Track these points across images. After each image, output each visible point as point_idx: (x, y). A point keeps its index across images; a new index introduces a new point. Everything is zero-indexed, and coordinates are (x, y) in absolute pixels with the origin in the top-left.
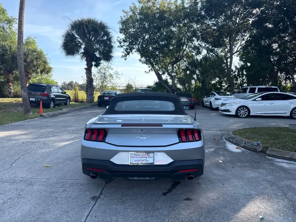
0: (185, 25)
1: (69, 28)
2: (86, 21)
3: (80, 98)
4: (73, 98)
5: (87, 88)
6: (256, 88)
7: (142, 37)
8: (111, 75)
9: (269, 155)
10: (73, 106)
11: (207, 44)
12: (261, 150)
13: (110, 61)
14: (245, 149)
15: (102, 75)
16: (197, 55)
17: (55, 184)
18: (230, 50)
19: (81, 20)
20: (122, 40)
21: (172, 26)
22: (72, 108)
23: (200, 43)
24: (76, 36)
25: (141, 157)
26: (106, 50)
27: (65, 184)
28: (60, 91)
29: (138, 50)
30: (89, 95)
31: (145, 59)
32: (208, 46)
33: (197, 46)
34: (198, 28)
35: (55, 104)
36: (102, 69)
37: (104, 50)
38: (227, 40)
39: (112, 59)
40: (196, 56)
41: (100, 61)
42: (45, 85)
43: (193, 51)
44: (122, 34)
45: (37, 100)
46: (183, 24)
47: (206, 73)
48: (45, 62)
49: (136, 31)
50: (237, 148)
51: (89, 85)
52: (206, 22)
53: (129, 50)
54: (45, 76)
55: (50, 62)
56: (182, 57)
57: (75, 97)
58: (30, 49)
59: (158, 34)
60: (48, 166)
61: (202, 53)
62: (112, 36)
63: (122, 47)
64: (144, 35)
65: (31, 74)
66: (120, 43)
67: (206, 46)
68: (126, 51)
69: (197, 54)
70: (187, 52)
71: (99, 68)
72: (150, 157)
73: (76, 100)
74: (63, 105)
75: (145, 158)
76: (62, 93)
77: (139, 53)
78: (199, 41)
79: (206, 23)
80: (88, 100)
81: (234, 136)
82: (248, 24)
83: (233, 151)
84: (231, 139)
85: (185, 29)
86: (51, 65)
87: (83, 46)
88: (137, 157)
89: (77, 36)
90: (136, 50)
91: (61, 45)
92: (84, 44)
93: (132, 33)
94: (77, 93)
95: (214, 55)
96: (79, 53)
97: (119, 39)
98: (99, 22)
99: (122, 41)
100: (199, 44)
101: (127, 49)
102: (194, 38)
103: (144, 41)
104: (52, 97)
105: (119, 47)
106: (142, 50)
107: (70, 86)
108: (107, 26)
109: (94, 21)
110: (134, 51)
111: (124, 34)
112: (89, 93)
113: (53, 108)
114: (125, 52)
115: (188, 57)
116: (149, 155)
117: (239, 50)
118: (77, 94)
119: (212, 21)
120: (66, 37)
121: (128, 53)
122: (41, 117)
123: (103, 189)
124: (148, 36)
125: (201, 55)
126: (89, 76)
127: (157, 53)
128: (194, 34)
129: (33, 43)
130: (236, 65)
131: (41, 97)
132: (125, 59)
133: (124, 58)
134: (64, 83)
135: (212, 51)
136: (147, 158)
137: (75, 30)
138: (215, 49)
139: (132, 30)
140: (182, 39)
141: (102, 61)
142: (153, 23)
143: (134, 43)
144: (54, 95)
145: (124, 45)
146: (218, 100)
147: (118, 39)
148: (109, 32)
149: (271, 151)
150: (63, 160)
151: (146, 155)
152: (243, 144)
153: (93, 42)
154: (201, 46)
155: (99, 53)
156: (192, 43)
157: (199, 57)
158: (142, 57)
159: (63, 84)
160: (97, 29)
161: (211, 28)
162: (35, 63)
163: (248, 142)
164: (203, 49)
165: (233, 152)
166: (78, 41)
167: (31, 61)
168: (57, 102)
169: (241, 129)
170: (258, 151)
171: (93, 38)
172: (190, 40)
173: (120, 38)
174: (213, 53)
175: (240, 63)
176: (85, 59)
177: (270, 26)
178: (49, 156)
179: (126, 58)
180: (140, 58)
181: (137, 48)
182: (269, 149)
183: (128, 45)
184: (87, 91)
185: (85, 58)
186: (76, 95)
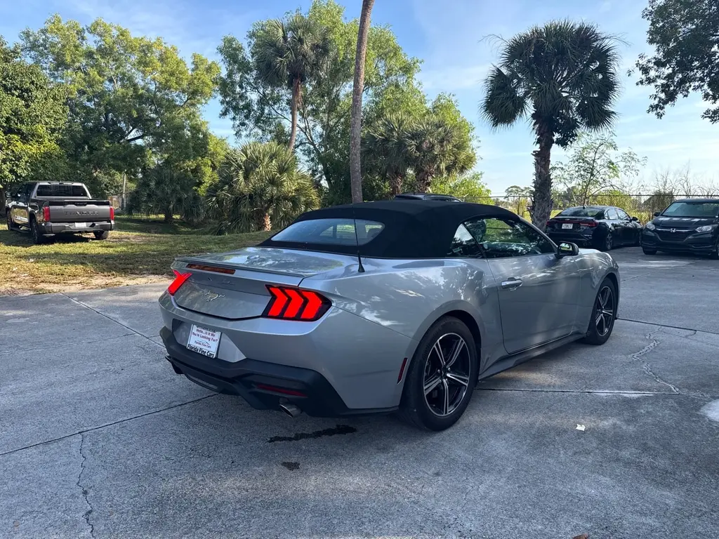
8: (613, 164)
20: (654, 61)
25: (204, 337)
30: (537, 217)
36: (586, 150)
51: (538, 194)
63: (650, 81)
65: (432, 174)
66: (645, 70)
68: (663, 91)
71: (569, 147)
72: (214, 340)
97: (643, 62)
99: (652, 65)
101: (668, 85)
105: (642, 83)
111: (659, 43)
114: (662, 95)
116: (214, 336)
120: (493, 83)
121: (671, 97)
126: (543, 170)
132: (658, 114)
133: (654, 113)
141: (579, 130)
145: (657, 76)
147: (640, 62)
151: (211, 334)
162: (437, 150)
167: (429, 148)
173: (646, 59)
179: (662, 111)
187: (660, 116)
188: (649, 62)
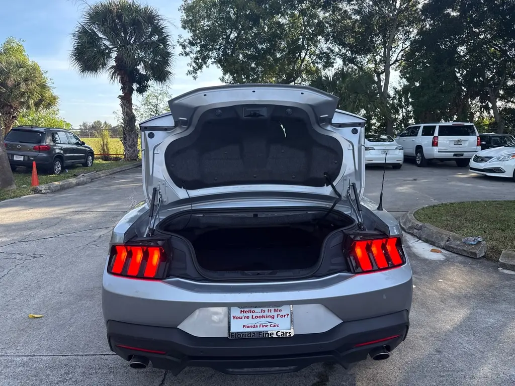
0: (303, 12)
1: (84, 19)
2: (118, 5)
3: (112, 152)
4: (99, 153)
5: (124, 133)
6: (435, 126)
7: (224, 35)
9: (505, 266)
10: (98, 168)
11: (342, 48)
12: (483, 254)
13: (165, 81)
14: (450, 253)
15: (151, 109)
16: (327, 67)
17: (48, 372)
18: (385, 59)
19: (106, 4)
20: (188, 41)
21: (280, 15)
22: (96, 172)
23: (331, 46)
24: (99, 35)
25: (260, 317)
26: (157, 61)
27: (71, 370)
28: (74, 141)
29: (219, 61)
30: (129, 146)
31: (231, 77)
32: (344, 51)
33: (326, 53)
34: (326, 18)
35: (64, 166)
36: (151, 97)
37: (154, 60)
38: (379, 40)
39: (170, 77)
40: (324, 70)
41: (147, 81)
42: (42, 130)
43: (319, 61)
44: (187, 30)
45: (29, 159)
46: (299, 11)
47: (344, 100)
48: (43, 87)
49: (213, 24)
50: (432, 251)
51: (127, 128)
52: (340, 6)
53: (200, 61)
54: (43, 112)
55: (53, 85)
56: (299, 73)
57: (104, 150)
58: (12, 63)
59: (255, 30)
60: (36, 316)
61: (334, 65)
62: (169, 34)
63: (187, 54)
64: (227, 31)
65: (16, 109)
66: (184, 47)
67: (342, 52)
68: (195, 62)
69: (325, 67)
70: (308, 62)
71: (145, 94)
72: (282, 316)
73: (106, 157)
74: (81, 167)
75: (270, 319)
76: (77, 144)
77: (219, 65)
78: (328, 43)
79: (341, 9)
80: (126, 156)
81: (420, 224)
82: (417, 9)
83: (427, 257)
84: (415, 230)
85: (303, 19)
86: (55, 92)
87: (114, 55)
88: (248, 317)
89: (101, 35)
90: (213, 60)
91: (71, 51)
92: (115, 49)
93: (205, 28)
94: (107, 142)
95: (356, 67)
96: (108, 68)
97: (181, 40)
98: (142, 7)
99: (187, 44)
100: (329, 48)
101: (197, 58)
102: (320, 37)
103: (228, 42)
104: (58, 153)
105: (182, 55)
106: (226, 60)
107: (94, 129)
108: (158, 16)
109: (133, 5)
110: (209, 61)
111: (190, 29)
112: (128, 143)
113: (60, 173)
114: (194, 65)
115: (309, 72)
116: (280, 311)
117: (399, 58)
118: (106, 145)
119: (352, 4)
120: (80, 37)
121: (200, 67)
122: (34, 193)
123: (163, 381)
124: (236, 35)
125: (333, 69)
126: (128, 110)
127: (253, 65)
128: (320, 29)
129: (20, 50)
130: (396, 86)
131: (36, 153)
132: (194, 77)
133: (191, 76)
134: (84, 124)
135: (352, 61)
136: (273, 317)
137: (98, 24)
138: (358, 56)
139: (204, 24)
140: (298, 39)
141: (150, 83)
142: (244, 9)
143: (210, 47)
144: (61, 149)
145: (190, 52)
146: (369, 150)
147: (179, 40)
148: (162, 26)
149: (508, 256)
150: (71, 298)
151: (273, 311)
152: (444, 242)
153: (132, 45)
154: (332, 51)
155: (145, 67)
156: (317, 46)
157: (330, 73)
158: (225, 74)
159: (82, 127)
160: (139, 21)
161: (350, 18)
162: (23, 87)
163: (455, 239)
164: (336, 57)
165: (427, 260)
166: (105, 45)
167: (15, 86)
168: (68, 161)
169: (426, 208)
170: (478, 257)
171: (133, 39)
172: (313, 40)
173: (183, 39)
174: (355, 65)
175: (401, 81)
176: (119, 79)
177: (454, 14)
178: (40, 287)
179: (196, 75)
180: (222, 75)
181: (215, 56)
182: (504, 254)
183: (199, 51)
184: (125, 139)
185: (119, 77)
186: (105, 147)
187: (195, 78)
188: (185, 41)
